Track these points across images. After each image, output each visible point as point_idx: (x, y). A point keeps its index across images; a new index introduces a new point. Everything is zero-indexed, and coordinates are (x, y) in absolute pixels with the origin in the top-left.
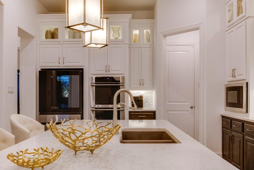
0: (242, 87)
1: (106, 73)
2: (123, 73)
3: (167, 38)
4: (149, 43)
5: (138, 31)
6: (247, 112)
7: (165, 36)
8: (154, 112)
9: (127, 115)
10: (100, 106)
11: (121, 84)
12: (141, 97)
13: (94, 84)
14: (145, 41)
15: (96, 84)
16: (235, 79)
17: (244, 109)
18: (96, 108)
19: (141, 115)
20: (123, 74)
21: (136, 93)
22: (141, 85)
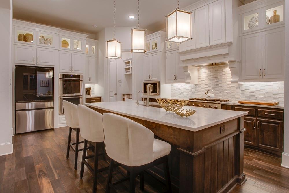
1: (71, 72)
4: (94, 55)
8: (100, 98)
10: (66, 95)
11: (81, 80)
12: (90, 88)
13: (62, 80)
15: (63, 79)
16: (151, 79)
18: (63, 97)
19: (92, 100)
20: (82, 73)
21: (87, 86)
22: (90, 81)
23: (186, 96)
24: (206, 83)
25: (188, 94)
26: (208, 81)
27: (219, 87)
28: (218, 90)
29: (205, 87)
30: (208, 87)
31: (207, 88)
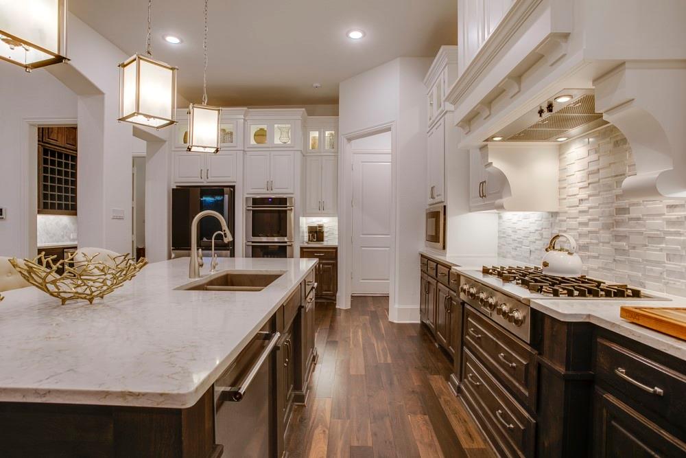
0: (439, 212)
1: (268, 192)
2: (292, 192)
3: (353, 142)
4: (333, 150)
5: (318, 132)
6: (444, 248)
7: (349, 140)
8: (336, 249)
9: (297, 252)
11: (288, 208)
12: (321, 227)
13: (251, 208)
14: (327, 147)
15: (253, 207)
16: (434, 201)
17: (441, 244)
18: (253, 242)
19: (317, 252)
20: (292, 194)
21: (315, 221)
22: (321, 210)
23: (528, 255)
24: (584, 207)
25: (533, 249)
26: (590, 196)
27: (631, 219)
28: (624, 237)
29: (580, 224)
30: (590, 220)
31: (585, 224)
